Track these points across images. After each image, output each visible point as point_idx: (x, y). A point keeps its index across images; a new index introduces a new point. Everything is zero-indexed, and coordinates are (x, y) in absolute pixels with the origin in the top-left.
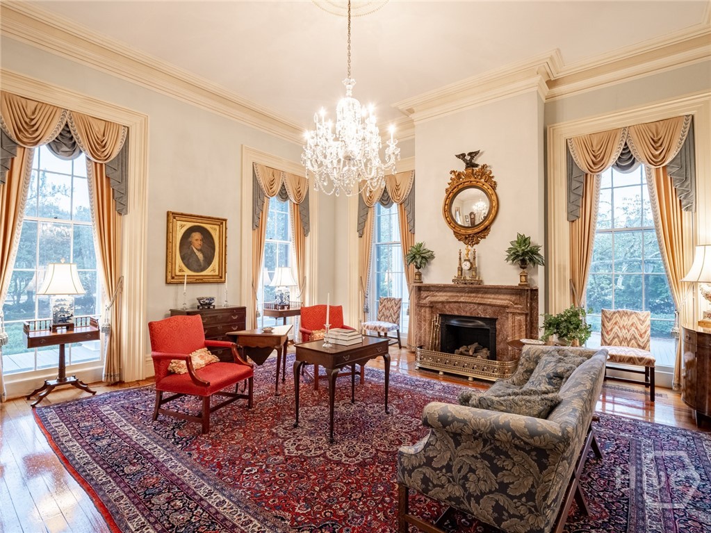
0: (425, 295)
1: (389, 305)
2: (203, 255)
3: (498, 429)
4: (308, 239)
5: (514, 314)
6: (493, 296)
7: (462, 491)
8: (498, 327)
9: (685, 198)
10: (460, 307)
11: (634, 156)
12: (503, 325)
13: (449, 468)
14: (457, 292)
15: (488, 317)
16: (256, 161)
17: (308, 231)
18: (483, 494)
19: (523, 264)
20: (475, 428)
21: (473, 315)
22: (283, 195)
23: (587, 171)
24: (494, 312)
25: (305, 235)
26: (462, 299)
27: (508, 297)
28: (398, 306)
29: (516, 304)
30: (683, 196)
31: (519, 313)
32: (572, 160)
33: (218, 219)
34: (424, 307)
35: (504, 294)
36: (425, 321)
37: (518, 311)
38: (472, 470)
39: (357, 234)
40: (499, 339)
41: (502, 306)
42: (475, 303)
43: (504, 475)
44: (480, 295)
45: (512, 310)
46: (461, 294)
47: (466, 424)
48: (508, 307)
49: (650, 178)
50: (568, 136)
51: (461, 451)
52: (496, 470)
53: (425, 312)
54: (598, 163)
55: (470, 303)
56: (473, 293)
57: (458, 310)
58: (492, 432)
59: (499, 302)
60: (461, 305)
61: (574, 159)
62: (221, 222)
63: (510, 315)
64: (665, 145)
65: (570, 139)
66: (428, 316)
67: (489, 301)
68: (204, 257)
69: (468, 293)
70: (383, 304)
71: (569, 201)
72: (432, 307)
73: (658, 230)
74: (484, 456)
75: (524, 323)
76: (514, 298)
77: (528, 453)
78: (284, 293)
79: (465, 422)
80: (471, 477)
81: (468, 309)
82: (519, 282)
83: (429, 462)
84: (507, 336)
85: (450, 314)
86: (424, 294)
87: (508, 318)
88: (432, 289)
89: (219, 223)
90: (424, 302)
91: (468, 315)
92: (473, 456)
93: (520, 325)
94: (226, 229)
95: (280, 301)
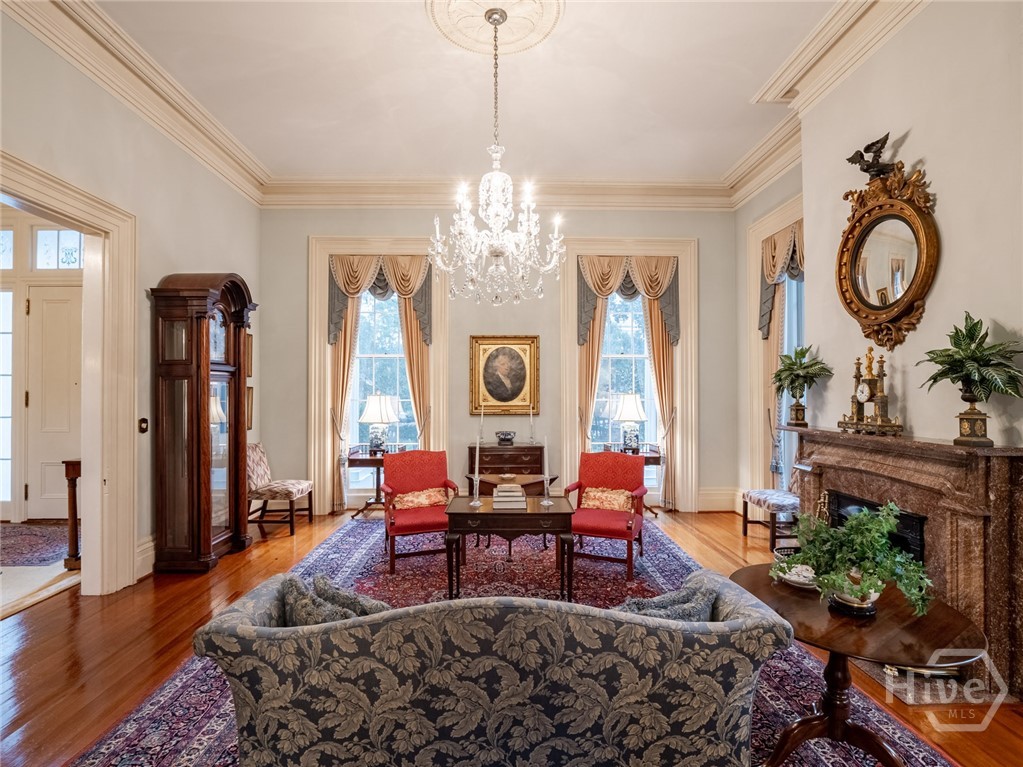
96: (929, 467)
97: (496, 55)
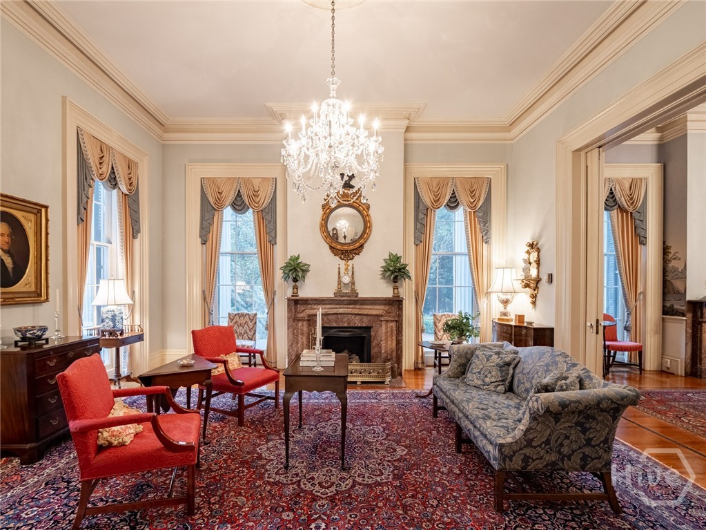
0: (303, 309)
1: (242, 321)
2: (13, 259)
3: (602, 400)
4: (137, 242)
5: (387, 321)
6: (369, 307)
7: (557, 456)
8: (373, 334)
9: (485, 235)
10: (338, 318)
11: (459, 200)
12: (377, 332)
13: (547, 442)
14: (337, 304)
15: (364, 325)
16: (82, 126)
17: (138, 231)
18: (573, 452)
19: (395, 280)
20: (587, 404)
21: (351, 325)
22: (113, 182)
23: (430, 206)
24: (370, 321)
25: (134, 237)
26: (341, 311)
27: (382, 307)
28: (254, 321)
29: (389, 313)
30: (484, 233)
31: (391, 321)
32: (419, 195)
33: (36, 204)
34: (301, 320)
35: (379, 305)
36: (302, 334)
37: (391, 319)
38: (567, 437)
39: (199, 240)
40: (373, 344)
41: (377, 315)
42: (353, 314)
43: (590, 433)
44: (358, 307)
45: (386, 318)
46: (340, 306)
47: (580, 403)
48: (381, 316)
49: (466, 218)
50: (416, 176)
51: (560, 426)
52: (584, 431)
53: (303, 325)
54: (437, 202)
55: (348, 314)
56: (352, 304)
57: (336, 321)
58: (599, 403)
59: (374, 312)
60: (339, 317)
61: (421, 195)
62: (38, 209)
63: (383, 323)
64: (477, 196)
65: (418, 178)
66: (305, 329)
67: (365, 312)
68: (14, 262)
69: (347, 304)
70: (234, 321)
71: (416, 228)
72: (309, 320)
73: (470, 256)
74: (577, 424)
75: (394, 329)
76: (387, 308)
77: (608, 412)
78: (117, 313)
79: (578, 402)
80: (566, 442)
81: (345, 319)
82: (392, 294)
83: (529, 443)
84: (381, 341)
85: (328, 325)
86: (300, 308)
87: (381, 326)
88: (310, 302)
89: (35, 211)
90: (302, 315)
91: (346, 325)
92: (569, 427)
93: (392, 331)
94: (47, 220)
95: (112, 325)
96: (377, 307)
97: (333, 9)
